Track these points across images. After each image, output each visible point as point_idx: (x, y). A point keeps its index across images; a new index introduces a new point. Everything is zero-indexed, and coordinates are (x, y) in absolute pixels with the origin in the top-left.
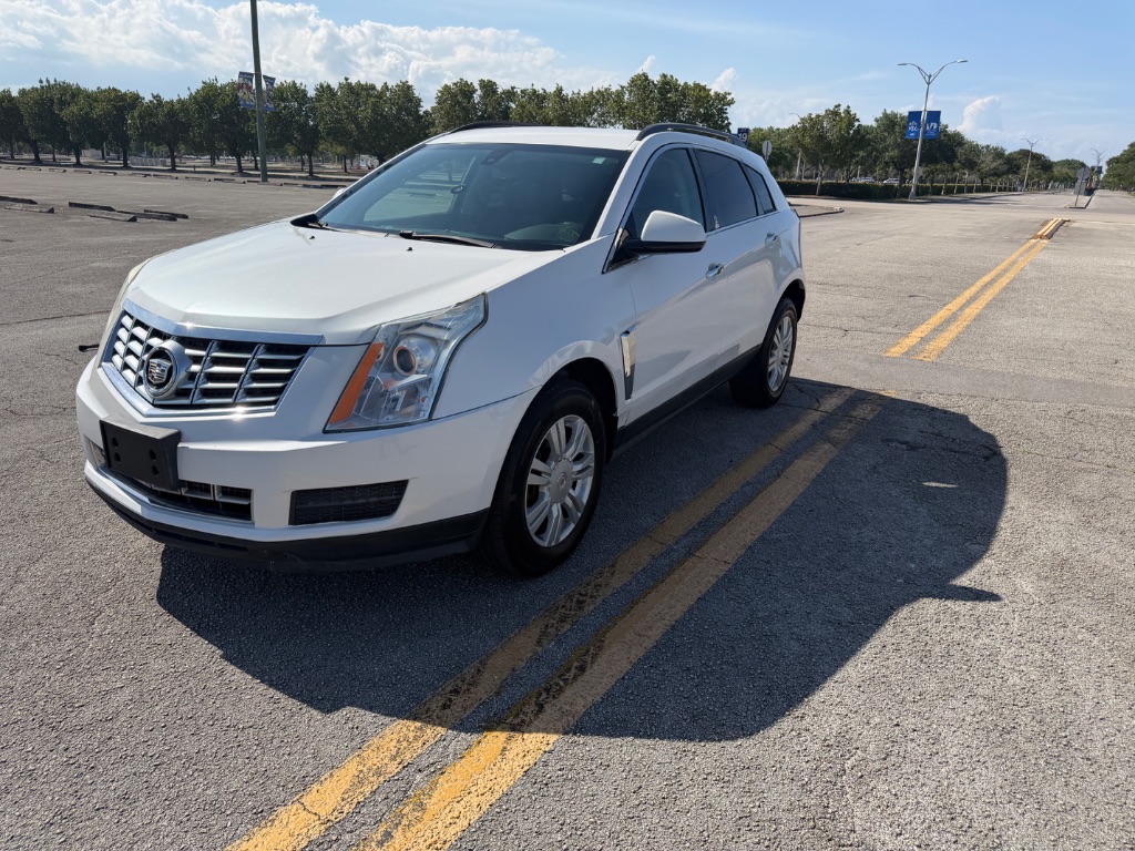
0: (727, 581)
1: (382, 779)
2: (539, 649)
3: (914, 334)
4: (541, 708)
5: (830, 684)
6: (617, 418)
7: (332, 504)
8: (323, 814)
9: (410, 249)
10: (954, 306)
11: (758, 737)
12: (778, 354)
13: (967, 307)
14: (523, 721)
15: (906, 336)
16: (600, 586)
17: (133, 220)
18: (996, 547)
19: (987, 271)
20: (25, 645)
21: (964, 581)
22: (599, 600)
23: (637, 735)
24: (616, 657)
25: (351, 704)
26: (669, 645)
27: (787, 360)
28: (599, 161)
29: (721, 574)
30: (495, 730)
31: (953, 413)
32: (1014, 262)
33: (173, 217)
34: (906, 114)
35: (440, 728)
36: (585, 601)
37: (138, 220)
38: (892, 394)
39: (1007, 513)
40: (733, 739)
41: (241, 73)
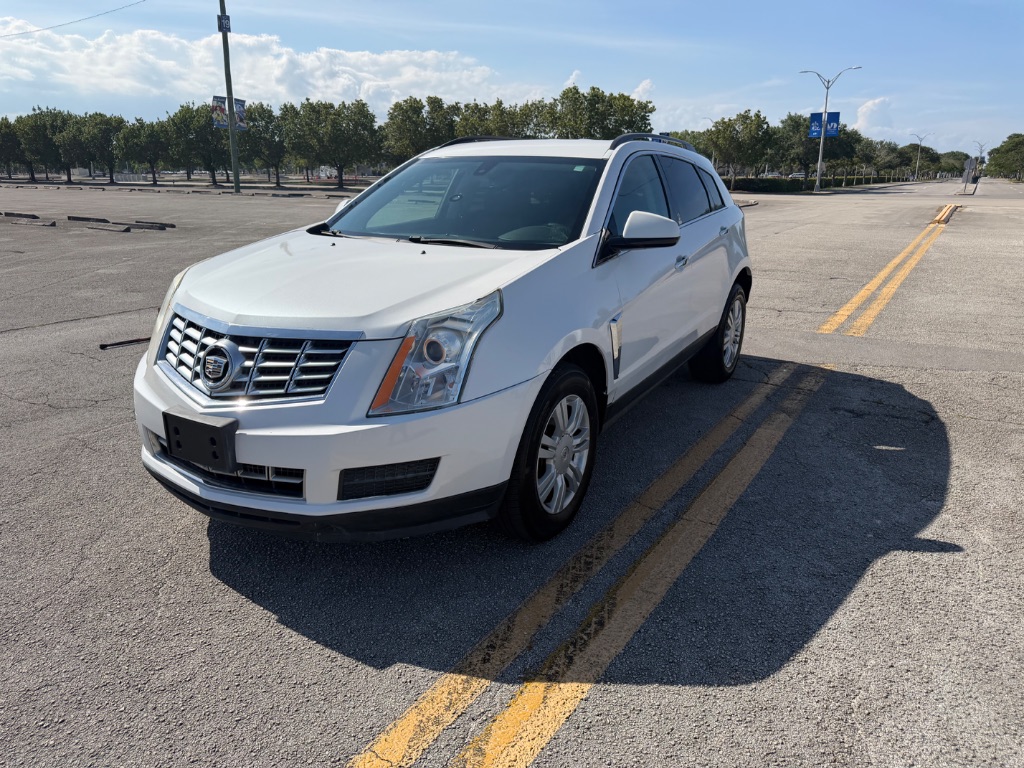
0: (715, 541)
1: (440, 728)
2: (559, 607)
3: (841, 312)
4: (571, 660)
5: (824, 631)
6: (606, 397)
7: (376, 480)
8: (394, 760)
9: (424, 253)
10: (872, 285)
11: (769, 681)
12: (731, 334)
13: (885, 285)
14: (557, 672)
15: (835, 313)
16: (603, 548)
17: (128, 230)
18: (950, 502)
19: (896, 254)
20: (101, 615)
21: (928, 533)
22: (604, 562)
23: (661, 682)
24: (629, 613)
25: (401, 661)
26: (674, 600)
27: (738, 339)
28: (579, 169)
29: (710, 535)
30: (533, 680)
31: (889, 383)
32: (918, 246)
33: (162, 227)
34: (808, 116)
35: (483, 680)
36: (591, 563)
37: (132, 230)
38: (830, 366)
39: (954, 472)
40: (747, 682)
41: (215, 97)
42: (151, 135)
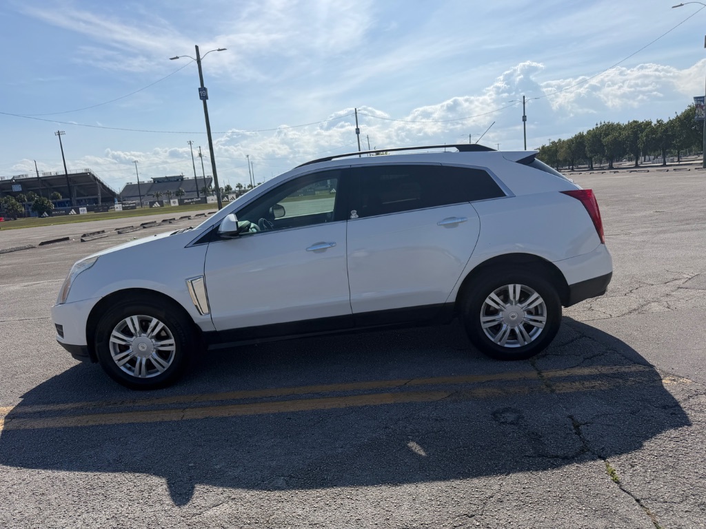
6: (197, 325)
35: (9, 412)
41: (696, 98)
42: (666, 130)
